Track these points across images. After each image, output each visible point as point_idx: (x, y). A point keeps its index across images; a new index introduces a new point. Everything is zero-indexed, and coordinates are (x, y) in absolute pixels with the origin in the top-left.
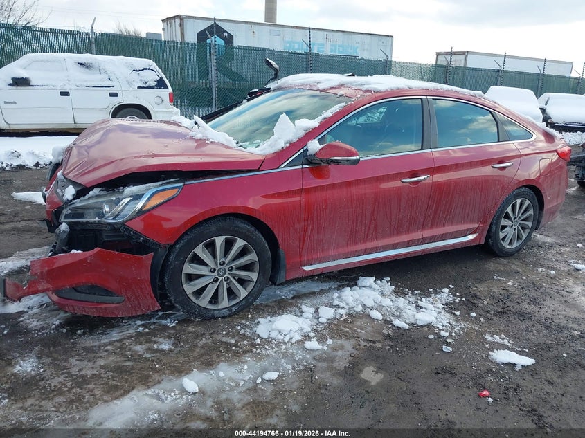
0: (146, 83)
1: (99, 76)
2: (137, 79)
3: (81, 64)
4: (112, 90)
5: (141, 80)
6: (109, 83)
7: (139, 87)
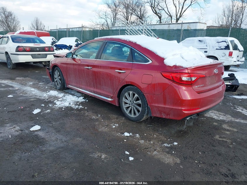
0: (220, 47)
1: (203, 45)
2: (217, 46)
3: (199, 41)
4: (206, 50)
5: (218, 46)
6: (206, 47)
7: (217, 49)
